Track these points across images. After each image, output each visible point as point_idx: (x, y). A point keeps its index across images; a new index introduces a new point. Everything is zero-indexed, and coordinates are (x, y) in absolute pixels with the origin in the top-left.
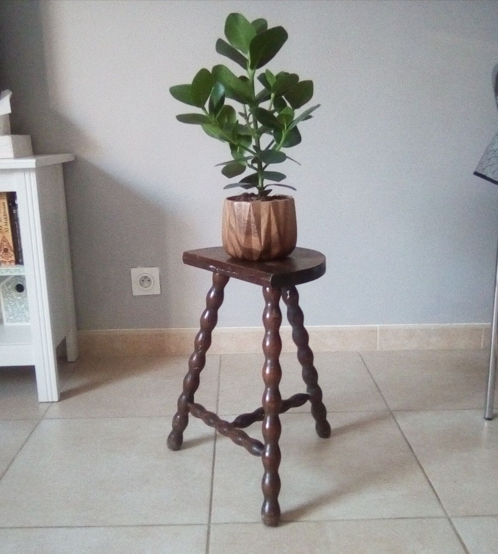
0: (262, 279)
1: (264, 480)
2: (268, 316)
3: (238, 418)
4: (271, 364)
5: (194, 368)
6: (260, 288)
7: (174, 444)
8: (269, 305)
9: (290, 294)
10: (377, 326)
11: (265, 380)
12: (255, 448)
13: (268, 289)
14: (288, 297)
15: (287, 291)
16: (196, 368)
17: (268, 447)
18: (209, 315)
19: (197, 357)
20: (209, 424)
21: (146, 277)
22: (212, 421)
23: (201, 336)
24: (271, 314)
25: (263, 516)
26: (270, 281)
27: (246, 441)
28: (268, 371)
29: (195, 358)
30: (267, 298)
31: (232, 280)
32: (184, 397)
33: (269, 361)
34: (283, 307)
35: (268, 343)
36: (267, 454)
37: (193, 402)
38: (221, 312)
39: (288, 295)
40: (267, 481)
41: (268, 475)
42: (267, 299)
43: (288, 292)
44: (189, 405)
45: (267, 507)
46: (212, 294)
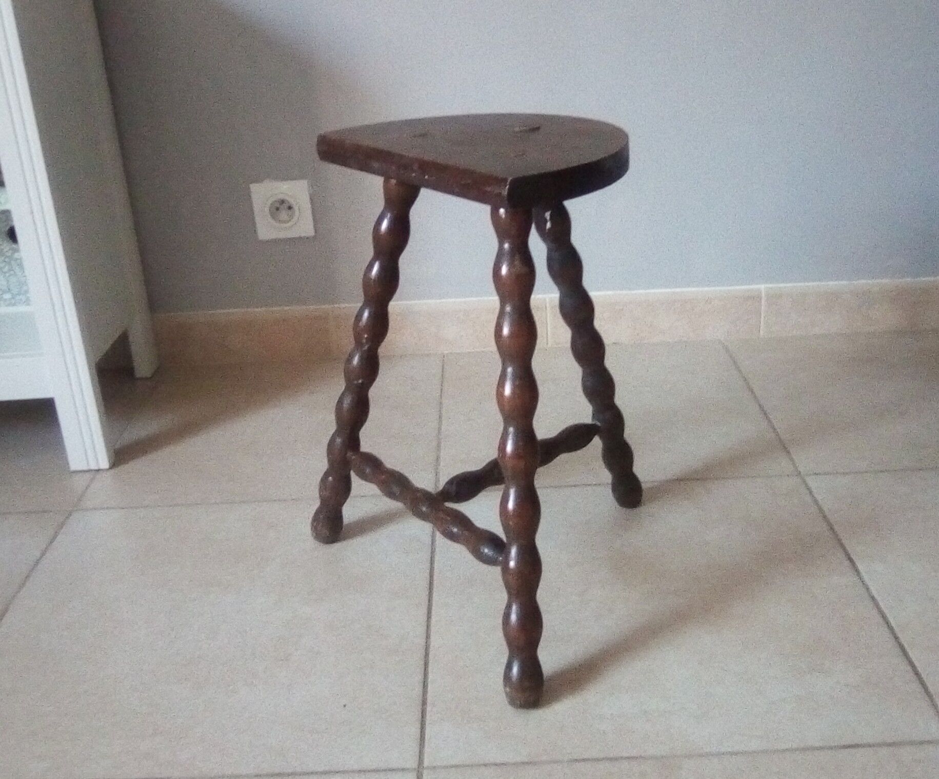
0: (489, 189)
1: (507, 616)
2: (504, 270)
3: (451, 482)
4: (515, 377)
5: (356, 382)
6: (486, 209)
7: (325, 532)
8: (506, 246)
9: (551, 219)
10: (762, 287)
11: (502, 409)
12: (486, 551)
13: (502, 211)
14: (549, 225)
15: (544, 214)
16: (360, 381)
17: (514, 551)
18: (382, 268)
19: (361, 358)
20: (391, 495)
21: (283, 202)
22: (396, 489)
23: (366, 314)
24: (511, 266)
25: (508, 689)
26: (506, 193)
27: (466, 533)
28: (508, 390)
29: (356, 360)
30: (502, 232)
31: (424, 193)
32: (339, 440)
33: (510, 370)
34: (538, 247)
35: (506, 331)
36: (512, 564)
37: (359, 450)
38: (405, 261)
39: (546, 221)
40: (514, 617)
41: (514, 608)
42: (502, 235)
43: (548, 215)
44: (349, 454)
45: (515, 670)
46: (385, 225)
